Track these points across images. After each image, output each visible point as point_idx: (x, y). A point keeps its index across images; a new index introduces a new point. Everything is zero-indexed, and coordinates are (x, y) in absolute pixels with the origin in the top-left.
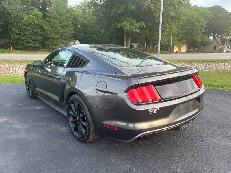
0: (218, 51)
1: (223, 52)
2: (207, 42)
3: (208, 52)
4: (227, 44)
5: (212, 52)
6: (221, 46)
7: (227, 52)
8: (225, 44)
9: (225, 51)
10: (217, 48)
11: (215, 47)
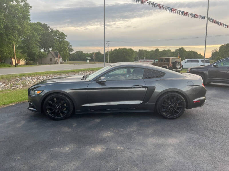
0: (54, 63)
1: (58, 63)
2: (44, 55)
3: (46, 64)
4: (59, 57)
5: (49, 64)
6: (56, 59)
7: (61, 63)
8: (58, 57)
9: (59, 63)
10: (53, 60)
11: (51, 60)
